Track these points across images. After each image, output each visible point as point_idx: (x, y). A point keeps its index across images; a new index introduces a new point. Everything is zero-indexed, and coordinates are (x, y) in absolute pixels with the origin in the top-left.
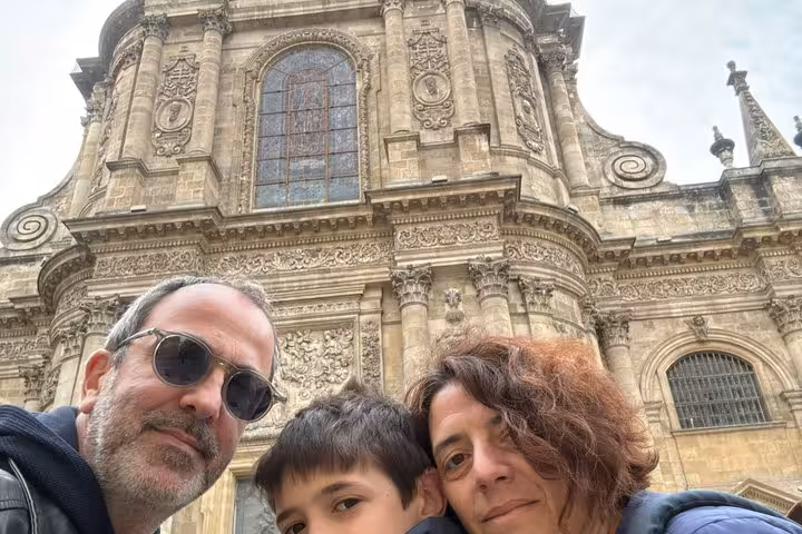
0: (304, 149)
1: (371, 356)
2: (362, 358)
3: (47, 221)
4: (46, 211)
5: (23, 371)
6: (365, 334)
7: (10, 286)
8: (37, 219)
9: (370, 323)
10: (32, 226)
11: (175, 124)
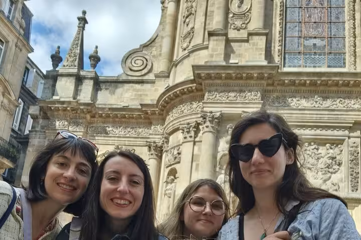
0: (313, 33)
1: (354, 161)
2: (350, 162)
3: (147, 60)
4: (146, 54)
5: (148, 144)
6: (352, 149)
7: (132, 96)
8: (142, 58)
9: (354, 143)
10: (140, 62)
11: (241, 10)
